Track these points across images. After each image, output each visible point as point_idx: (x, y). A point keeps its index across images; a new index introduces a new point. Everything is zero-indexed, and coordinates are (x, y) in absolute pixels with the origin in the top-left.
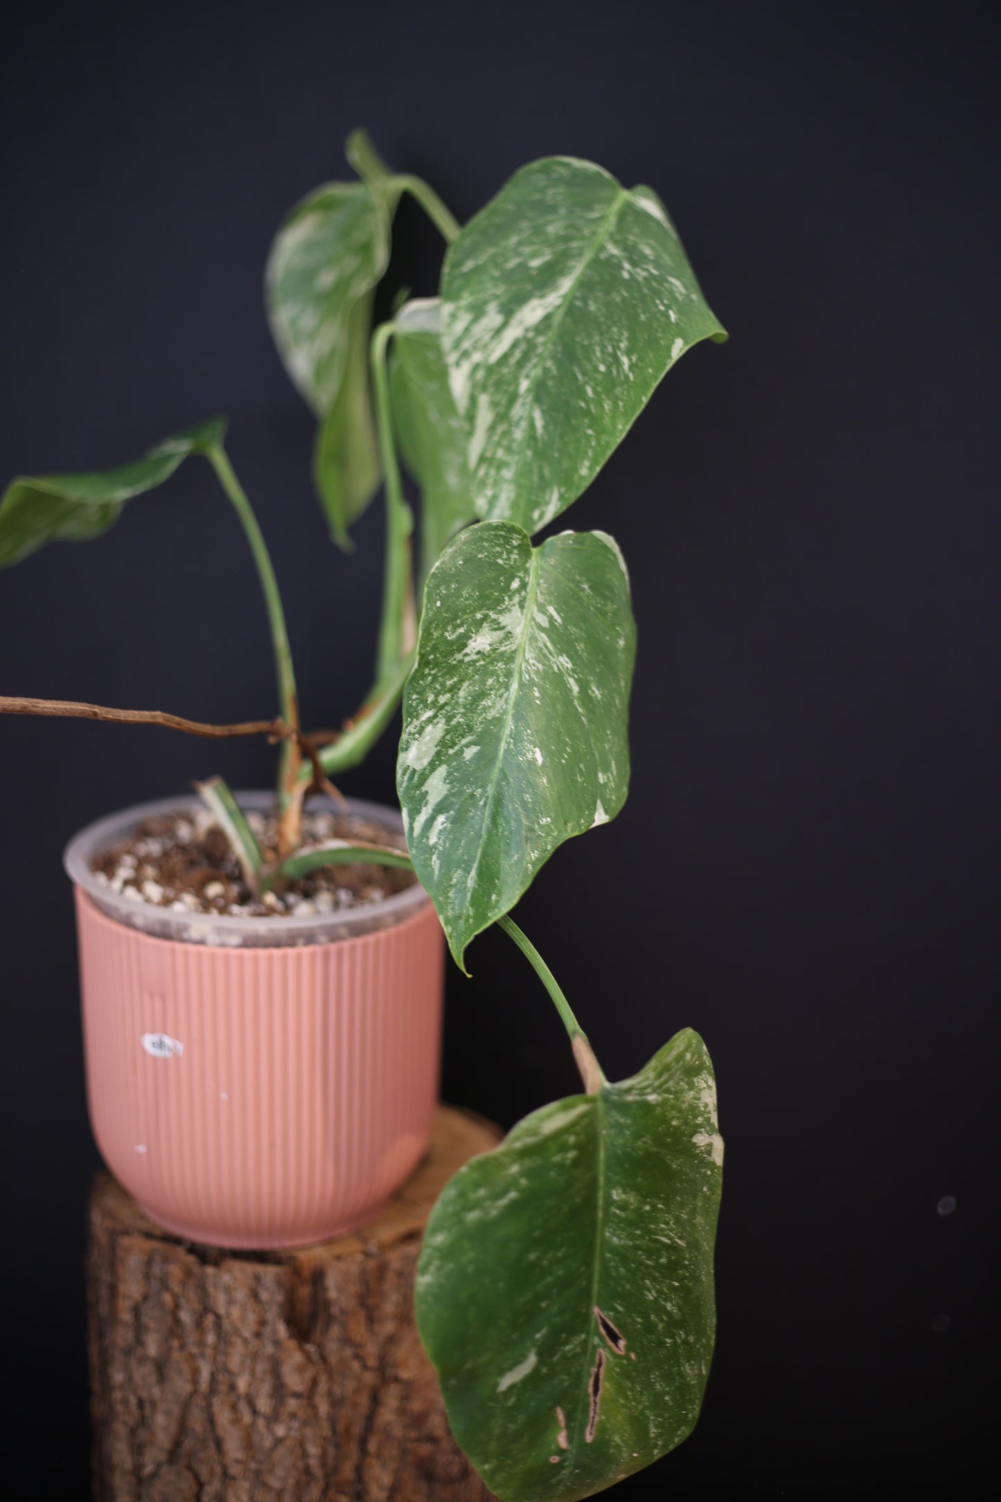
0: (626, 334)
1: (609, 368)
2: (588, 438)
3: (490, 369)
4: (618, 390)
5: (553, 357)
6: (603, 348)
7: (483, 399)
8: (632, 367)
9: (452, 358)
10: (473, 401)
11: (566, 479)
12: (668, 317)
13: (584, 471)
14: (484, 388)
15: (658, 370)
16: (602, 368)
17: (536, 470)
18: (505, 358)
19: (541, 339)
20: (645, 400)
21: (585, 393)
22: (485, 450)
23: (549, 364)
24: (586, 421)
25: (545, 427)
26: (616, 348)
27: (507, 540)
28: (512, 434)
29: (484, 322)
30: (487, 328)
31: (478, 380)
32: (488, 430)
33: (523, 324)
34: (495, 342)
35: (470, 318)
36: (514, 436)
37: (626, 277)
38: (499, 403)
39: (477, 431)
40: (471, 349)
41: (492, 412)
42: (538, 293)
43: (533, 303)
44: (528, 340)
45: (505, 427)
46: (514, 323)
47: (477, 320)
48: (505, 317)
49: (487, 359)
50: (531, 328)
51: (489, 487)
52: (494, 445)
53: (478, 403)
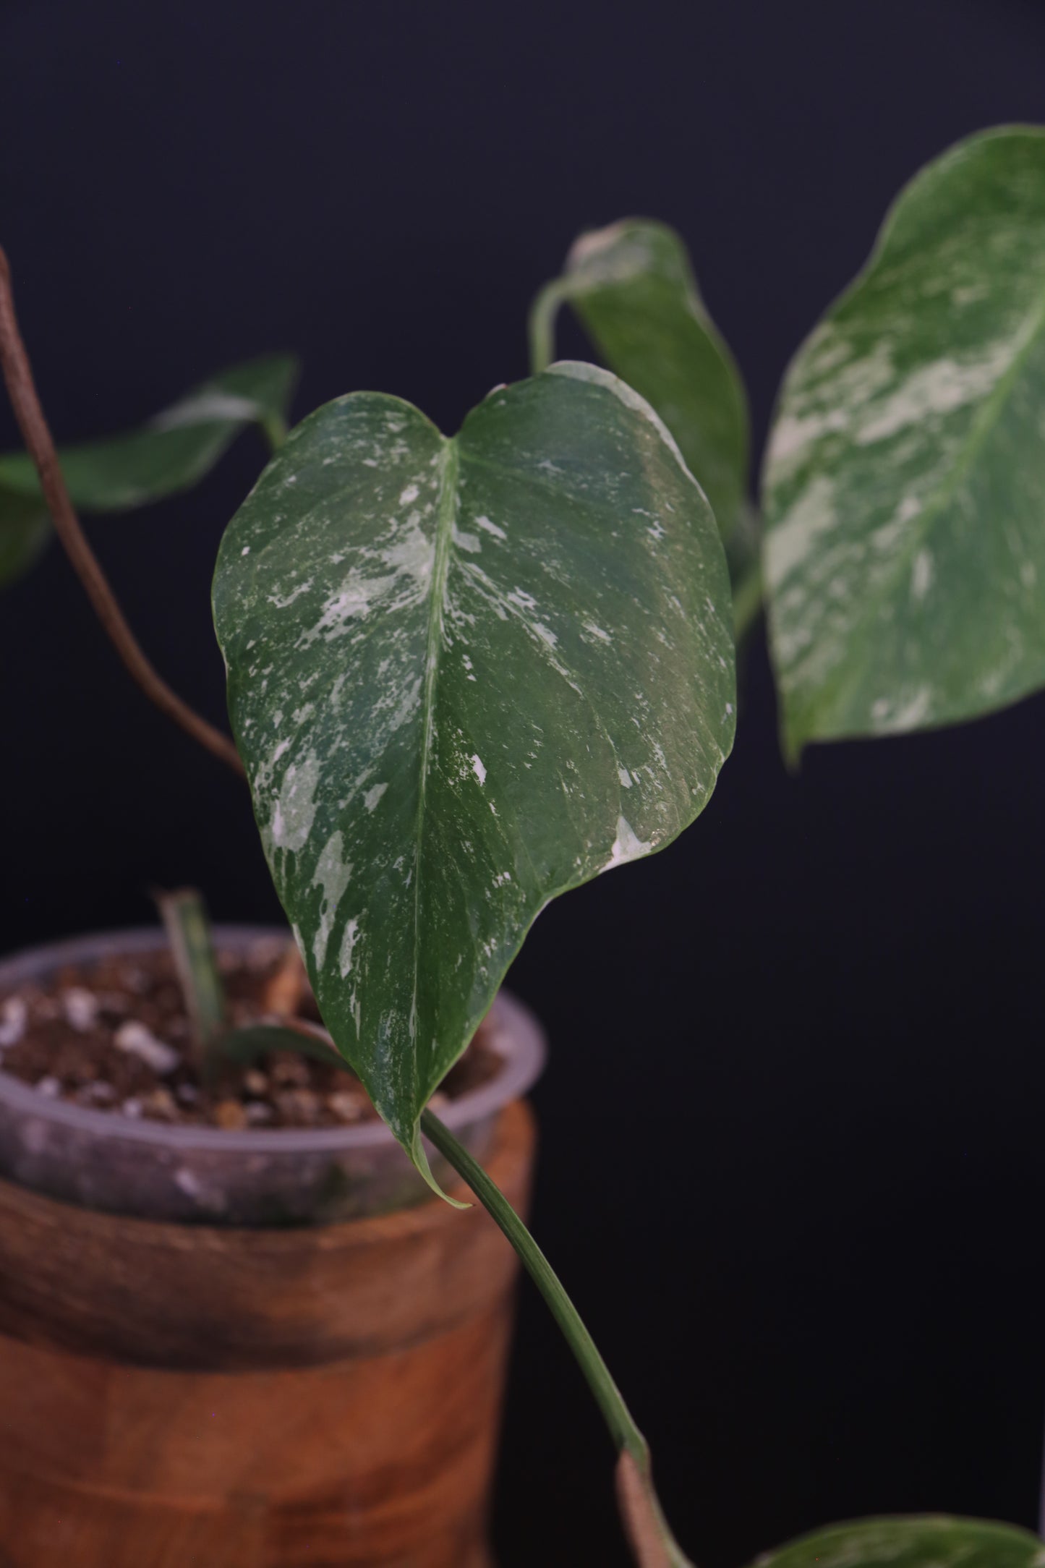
2: (1008, 642)
3: (853, 452)
5: (975, 489)
7: (822, 488)
9: (794, 401)
10: (801, 479)
14: (831, 472)
17: (892, 641)
18: (883, 446)
19: (952, 443)
21: (1020, 573)
22: (807, 565)
23: (963, 495)
25: (935, 589)
27: (376, 425)
28: (869, 570)
29: (863, 364)
30: (864, 377)
31: (826, 452)
32: (820, 535)
33: (924, 399)
34: (873, 407)
35: (847, 350)
36: (872, 574)
38: (854, 507)
39: (791, 522)
40: (830, 399)
41: (834, 511)
42: (953, 353)
43: (944, 368)
44: (929, 434)
45: (859, 553)
46: (908, 390)
47: (855, 357)
48: (895, 368)
49: (854, 429)
50: (938, 414)
51: (804, 626)
52: (828, 567)
53: (809, 483)
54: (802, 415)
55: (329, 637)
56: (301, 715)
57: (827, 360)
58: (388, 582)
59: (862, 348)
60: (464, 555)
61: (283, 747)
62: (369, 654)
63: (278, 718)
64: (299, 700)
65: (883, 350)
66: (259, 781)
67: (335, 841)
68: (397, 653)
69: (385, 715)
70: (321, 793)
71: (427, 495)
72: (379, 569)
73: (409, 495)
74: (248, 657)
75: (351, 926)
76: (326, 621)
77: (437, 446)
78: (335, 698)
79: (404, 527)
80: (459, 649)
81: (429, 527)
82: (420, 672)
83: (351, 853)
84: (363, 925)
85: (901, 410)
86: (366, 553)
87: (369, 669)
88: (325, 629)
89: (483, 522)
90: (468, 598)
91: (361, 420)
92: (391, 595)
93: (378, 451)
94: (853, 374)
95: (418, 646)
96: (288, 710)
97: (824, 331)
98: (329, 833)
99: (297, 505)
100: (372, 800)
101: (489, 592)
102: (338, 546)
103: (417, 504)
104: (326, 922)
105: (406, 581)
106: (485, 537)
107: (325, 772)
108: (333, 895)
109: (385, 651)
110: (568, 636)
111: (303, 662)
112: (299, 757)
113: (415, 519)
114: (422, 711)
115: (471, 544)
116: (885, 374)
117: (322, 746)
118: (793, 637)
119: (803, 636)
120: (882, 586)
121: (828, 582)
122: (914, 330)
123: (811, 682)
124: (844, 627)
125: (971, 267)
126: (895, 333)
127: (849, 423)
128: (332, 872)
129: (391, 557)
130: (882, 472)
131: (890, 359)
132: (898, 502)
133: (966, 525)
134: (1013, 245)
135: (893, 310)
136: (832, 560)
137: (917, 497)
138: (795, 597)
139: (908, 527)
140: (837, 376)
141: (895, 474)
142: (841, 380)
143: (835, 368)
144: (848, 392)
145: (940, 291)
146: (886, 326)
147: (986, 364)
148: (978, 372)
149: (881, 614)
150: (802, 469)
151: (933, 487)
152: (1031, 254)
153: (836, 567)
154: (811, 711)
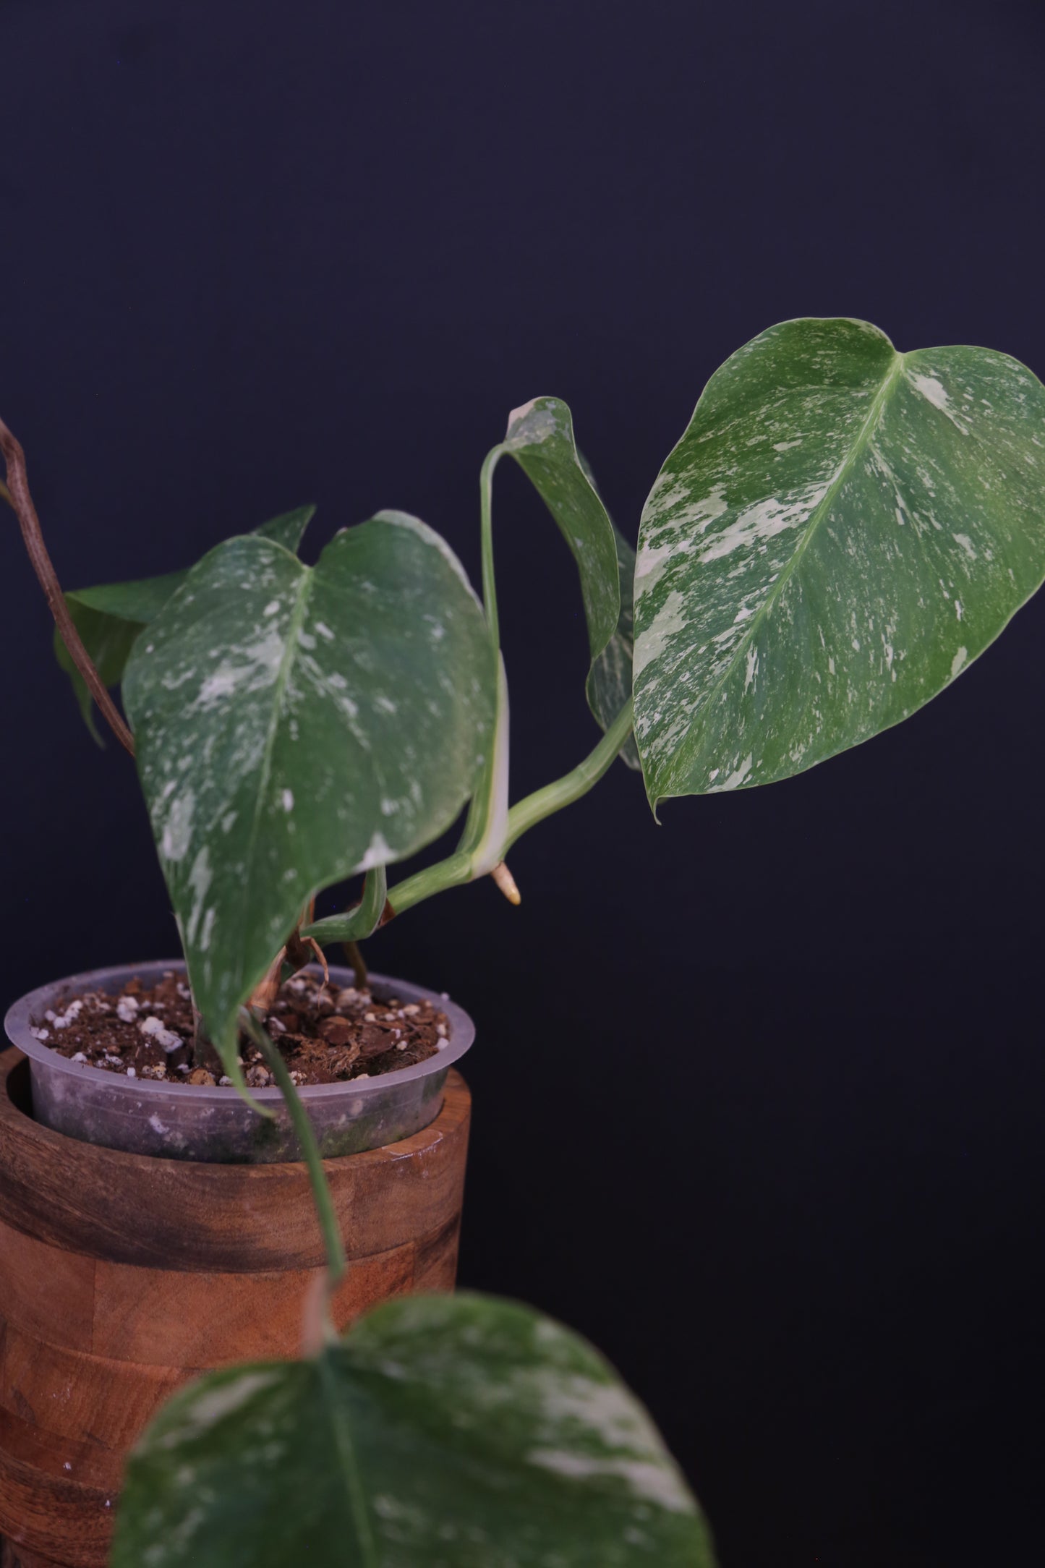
0: (896, 615)
1: (865, 649)
2: (813, 719)
3: (698, 570)
4: (871, 684)
5: (792, 598)
6: (861, 620)
7: (676, 599)
8: (895, 663)
9: (649, 533)
10: (660, 592)
11: (770, 754)
12: (953, 612)
13: (796, 757)
14: (683, 588)
15: (934, 681)
16: (856, 645)
17: (727, 720)
18: (722, 565)
19: (776, 564)
20: (906, 714)
21: (827, 667)
22: (662, 660)
23: (784, 604)
24: (816, 698)
25: (758, 678)
26: (879, 629)
27: (252, 559)
28: (709, 664)
29: (702, 503)
30: (705, 513)
31: (676, 573)
32: (673, 637)
33: (755, 529)
34: (713, 536)
35: (686, 492)
36: (712, 667)
37: (901, 521)
38: (700, 614)
39: (652, 628)
40: (678, 531)
41: (684, 618)
42: (779, 493)
43: (772, 504)
44: (758, 555)
45: (703, 649)
46: (742, 522)
47: (694, 498)
48: (729, 506)
49: (698, 555)
50: (764, 540)
51: (659, 709)
52: (678, 662)
53: (667, 597)
54: (655, 543)
55: (206, 709)
56: (184, 764)
57: (671, 501)
58: (248, 670)
59: (699, 491)
60: (304, 651)
61: (170, 787)
62: (232, 721)
63: (167, 766)
64: (181, 753)
65: (717, 490)
66: (155, 811)
67: (203, 854)
68: (250, 721)
69: (239, 764)
70: (196, 820)
71: (286, 608)
72: (243, 661)
73: (272, 608)
74: (145, 723)
75: (210, 914)
76: (203, 697)
77: (298, 573)
78: (207, 752)
79: (266, 631)
80: (290, 717)
81: (283, 631)
82: (264, 731)
83: (214, 862)
84: (219, 913)
85: (735, 537)
86: (236, 649)
87: (230, 732)
88: (203, 704)
89: (321, 627)
90: (301, 679)
91: (241, 556)
92: (250, 679)
93: (252, 577)
94: (692, 510)
95: (265, 715)
96: (175, 760)
97: (662, 479)
98: (199, 849)
99: (192, 615)
100: (228, 824)
101: (316, 676)
102: (215, 644)
103: (277, 616)
104: (196, 911)
105: (261, 669)
106: (319, 638)
107: (198, 803)
108: (201, 892)
109: (243, 719)
110: (365, 707)
111: (186, 726)
112: (181, 793)
113: (274, 625)
114: (261, 761)
115: (309, 642)
116: (721, 509)
117: (197, 785)
118: (650, 718)
119: (657, 717)
120: (722, 675)
121: (678, 673)
122: (742, 475)
123: (661, 753)
124: (689, 709)
125: (786, 425)
126: (726, 479)
127: (694, 548)
128: (201, 876)
129: (253, 652)
130: (723, 586)
131: (723, 497)
132: (736, 611)
133: (785, 625)
134: (822, 406)
135: (720, 460)
136: (683, 655)
137: (749, 606)
138: (652, 686)
139: (743, 630)
140: (682, 512)
141: (731, 589)
142: (685, 515)
143: (679, 506)
144: (691, 524)
145: (759, 444)
146: (718, 473)
147: (805, 501)
148: (800, 506)
149: (720, 698)
150: (660, 585)
151: (761, 597)
152: (839, 412)
153: (686, 661)
154: (661, 775)
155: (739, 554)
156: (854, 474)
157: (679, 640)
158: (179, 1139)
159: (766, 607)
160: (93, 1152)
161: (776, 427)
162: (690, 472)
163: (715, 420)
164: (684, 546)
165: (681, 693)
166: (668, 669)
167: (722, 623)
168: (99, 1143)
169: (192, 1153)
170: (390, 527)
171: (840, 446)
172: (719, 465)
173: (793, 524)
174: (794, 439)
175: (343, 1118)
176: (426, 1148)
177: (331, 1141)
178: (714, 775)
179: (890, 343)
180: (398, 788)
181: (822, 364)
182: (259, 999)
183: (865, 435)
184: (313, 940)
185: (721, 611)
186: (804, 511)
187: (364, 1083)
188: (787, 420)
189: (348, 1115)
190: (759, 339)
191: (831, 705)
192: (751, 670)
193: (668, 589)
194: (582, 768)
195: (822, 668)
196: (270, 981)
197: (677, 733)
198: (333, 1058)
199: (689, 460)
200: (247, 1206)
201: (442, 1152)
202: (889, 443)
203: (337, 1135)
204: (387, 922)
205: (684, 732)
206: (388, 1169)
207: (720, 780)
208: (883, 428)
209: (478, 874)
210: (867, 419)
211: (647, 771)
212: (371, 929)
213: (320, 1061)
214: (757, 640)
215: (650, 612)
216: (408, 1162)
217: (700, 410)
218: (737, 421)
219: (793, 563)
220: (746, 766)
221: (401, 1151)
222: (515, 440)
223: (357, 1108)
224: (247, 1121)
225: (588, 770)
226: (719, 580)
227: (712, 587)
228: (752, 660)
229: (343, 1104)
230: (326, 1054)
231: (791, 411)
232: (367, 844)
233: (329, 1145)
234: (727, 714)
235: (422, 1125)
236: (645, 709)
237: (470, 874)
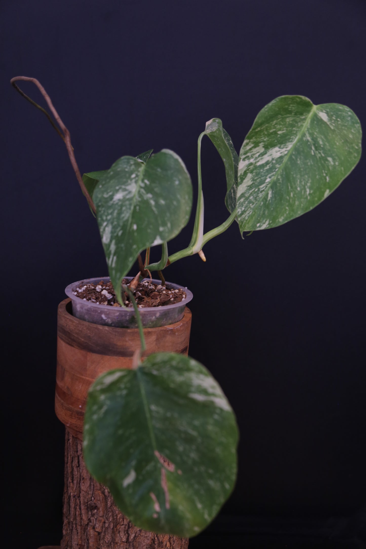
0: (310, 181)
1: (301, 190)
2: (286, 210)
3: (256, 167)
4: (302, 200)
5: (282, 175)
6: (301, 182)
7: (250, 176)
8: (310, 194)
9: (242, 157)
10: (245, 173)
11: (274, 219)
12: (326, 179)
13: (281, 220)
14: (252, 172)
15: (319, 199)
16: (299, 189)
17: (262, 210)
18: (262, 166)
19: (277, 166)
20: (311, 208)
21: (290, 195)
22: (245, 193)
23: (279, 177)
24: (287, 204)
25: (272, 198)
26: (306, 184)
27: (128, 162)
28: (258, 194)
29: (257, 148)
30: (258, 151)
31: (250, 168)
32: (248, 186)
33: (272, 156)
34: (260, 158)
35: (252, 145)
36: (259, 195)
37: (313, 154)
38: (256, 180)
39: (243, 184)
40: (250, 156)
41: (252, 181)
42: (279, 145)
43: (277, 149)
44: (273, 163)
45: (256, 190)
46: (268, 154)
47: (255, 147)
48: (265, 149)
49: (256, 163)
50: (275, 159)
51: (244, 207)
52: (249, 193)
53: (247, 175)
54: (244, 160)
55: (115, 203)
56: (109, 217)
57: (248, 148)
58: (126, 192)
59: (256, 145)
60: (141, 187)
61: (105, 224)
62: (122, 206)
63: (104, 218)
64: (108, 214)
65: (261, 145)
66: (101, 230)
67: (114, 242)
68: (127, 206)
69: (123, 217)
70: (112, 232)
71: (137, 176)
72: (125, 190)
73: (133, 176)
74: (98, 206)
75: (115, 258)
77: (141, 166)
78: (115, 214)
79: (132, 182)
80: (137, 205)
81: (136, 182)
82: (130, 209)
83: (116, 244)
84: (118, 258)
85: (266, 158)
86: (123, 187)
87: (121, 209)
88: (114, 201)
89: (146, 181)
90: (140, 195)
91: (125, 162)
92: (127, 195)
93: (128, 167)
94: (254, 150)
95: (130, 205)
96: (106, 216)
97: (245, 141)
98: (113, 240)
99: (112, 178)
100: (120, 233)
101: (144, 194)
102: (118, 185)
103: (135, 178)
104: (111, 257)
105: (130, 192)
106: (146, 184)
107: (112, 228)
108: (113, 252)
109: (125, 206)
110: (157, 202)
111: (110, 207)
112: (108, 225)
113: (134, 180)
114: (129, 217)
115: (143, 185)
116: (262, 150)
117: (112, 223)
118: (241, 209)
119: (243, 209)
120: (261, 197)
121: (249, 197)
122: (268, 140)
123: (244, 219)
124: (252, 207)
125: (281, 126)
126: (264, 141)
127: (255, 161)
128: (113, 248)
129: (129, 188)
130: (263, 172)
131: (263, 147)
132: (266, 179)
133: (280, 183)
134: (292, 121)
135: (262, 136)
136: (251, 191)
137: (270, 177)
138: (242, 200)
139: (268, 184)
140: (251, 151)
141: (265, 173)
142: (252, 152)
143: (250, 149)
144: (254, 154)
145: (274, 132)
146: (261, 140)
147: (286, 148)
148: (284, 149)
149: (261, 204)
150: (245, 172)
151: (273, 175)
152: (297, 122)
153: (251, 193)
154: (244, 225)
155: (267, 163)
156: (301, 140)
157: (250, 187)
158: (110, 321)
159: (274, 178)
160: (87, 324)
161: (278, 127)
162: (254, 139)
163: (261, 125)
164: (252, 161)
165: (250, 202)
166: (247, 195)
167: (262, 182)
168: (89, 322)
169: (113, 325)
170: (165, 154)
171: (297, 131)
172: (261, 137)
173: (283, 154)
174: (283, 130)
175: (154, 317)
176: (177, 327)
177: (150, 323)
178: (258, 225)
179: (311, 102)
180: (164, 224)
181: (291, 109)
182: (133, 285)
183: (304, 129)
184: (148, 270)
185: (262, 179)
186: (286, 151)
187: (160, 308)
188: (281, 125)
189: (155, 316)
190: (273, 102)
191: (291, 206)
192: (270, 196)
193: (247, 173)
194: (224, 224)
195: (289, 195)
196: (136, 280)
197: (249, 213)
198: (152, 302)
199: (253, 136)
200: (127, 339)
201: (182, 328)
202: (310, 131)
203: (152, 322)
204: (168, 266)
205: (251, 213)
206: (166, 331)
207: (260, 226)
208: (309, 127)
209: (194, 253)
210: (305, 125)
211: (240, 224)
212: (164, 267)
213: (149, 303)
214: (272, 187)
215: (242, 179)
216: (171, 330)
217: (256, 122)
218: (267, 125)
219: (282, 166)
220: (267, 223)
221: (170, 327)
222: (207, 131)
223: (158, 315)
224: (128, 317)
225: (226, 224)
226: (262, 170)
227: (259, 172)
228: (270, 193)
229: (154, 313)
230: (151, 301)
231: (283, 122)
232: (155, 238)
233: (150, 325)
234: (262, 208)
235: (177, 321)
236: (240, 206)
237: (192, 253)
